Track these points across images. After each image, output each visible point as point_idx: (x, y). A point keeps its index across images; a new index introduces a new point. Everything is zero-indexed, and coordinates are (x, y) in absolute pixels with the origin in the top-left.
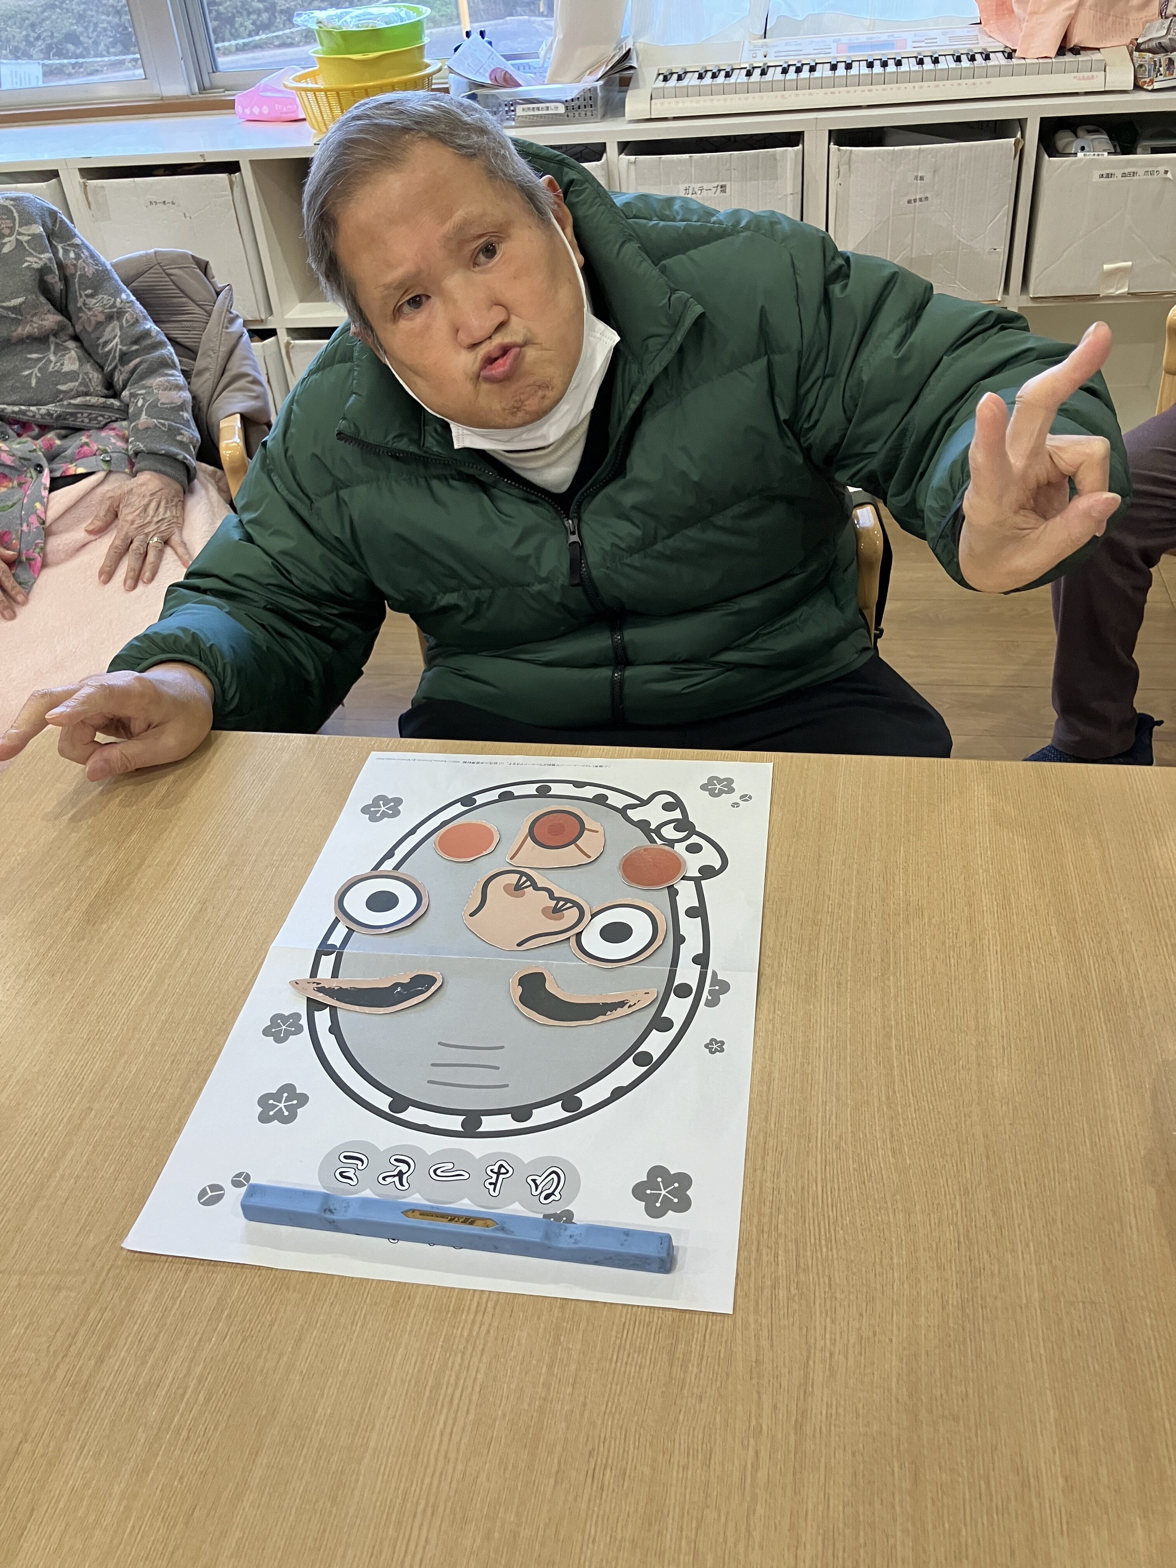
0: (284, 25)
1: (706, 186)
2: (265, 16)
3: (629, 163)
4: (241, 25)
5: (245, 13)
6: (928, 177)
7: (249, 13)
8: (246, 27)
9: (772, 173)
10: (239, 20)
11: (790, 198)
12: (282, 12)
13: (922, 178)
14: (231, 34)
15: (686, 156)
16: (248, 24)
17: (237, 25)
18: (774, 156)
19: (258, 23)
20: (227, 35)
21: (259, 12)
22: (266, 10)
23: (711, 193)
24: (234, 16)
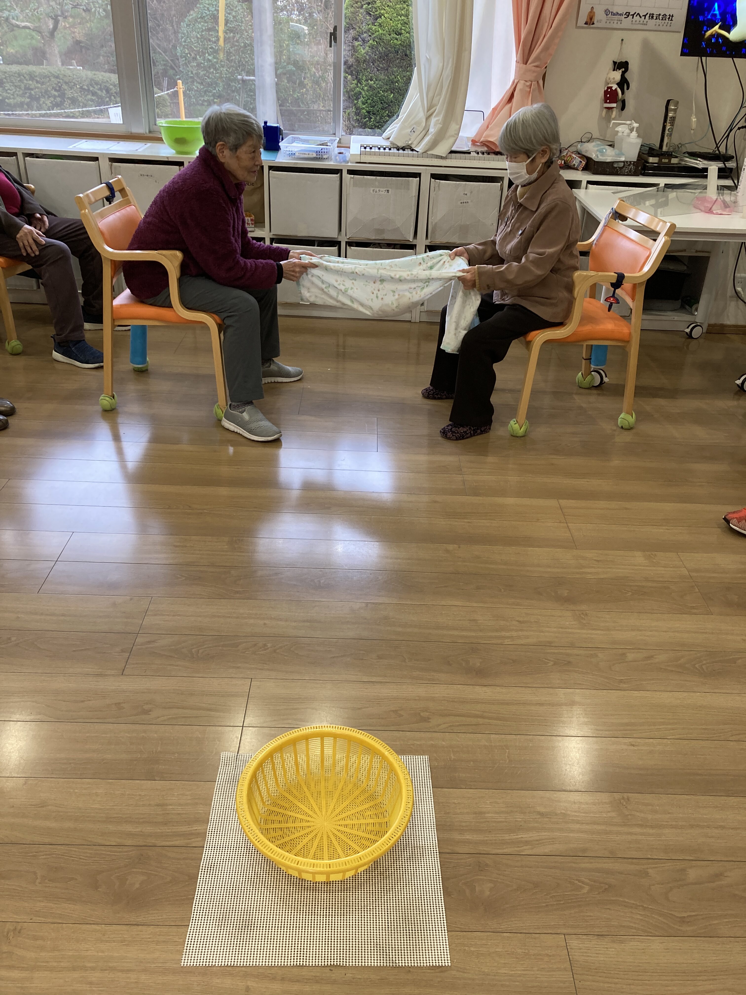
0: (69, 106)
1: (381, 189)
2: (59, 99)
3: (351, 178)
4: (44, 103)
5: (47, 96)
6: (469, 194)
7: (49, 97)
8: (46, 105)
9: (407, 187)
10: (42, 100)
11: (414, 198)
12: (68, 98)
13: (466, 194)
14: (37, 107)
15: (374, 177)
16: (48, 102)
17: (41, 102)
18: (409, 181)
19: (54, 103)
20: (35, 108)
21: (55, 97)
22: (59, 96)
23: (383, 193)
24: (39, 98)
